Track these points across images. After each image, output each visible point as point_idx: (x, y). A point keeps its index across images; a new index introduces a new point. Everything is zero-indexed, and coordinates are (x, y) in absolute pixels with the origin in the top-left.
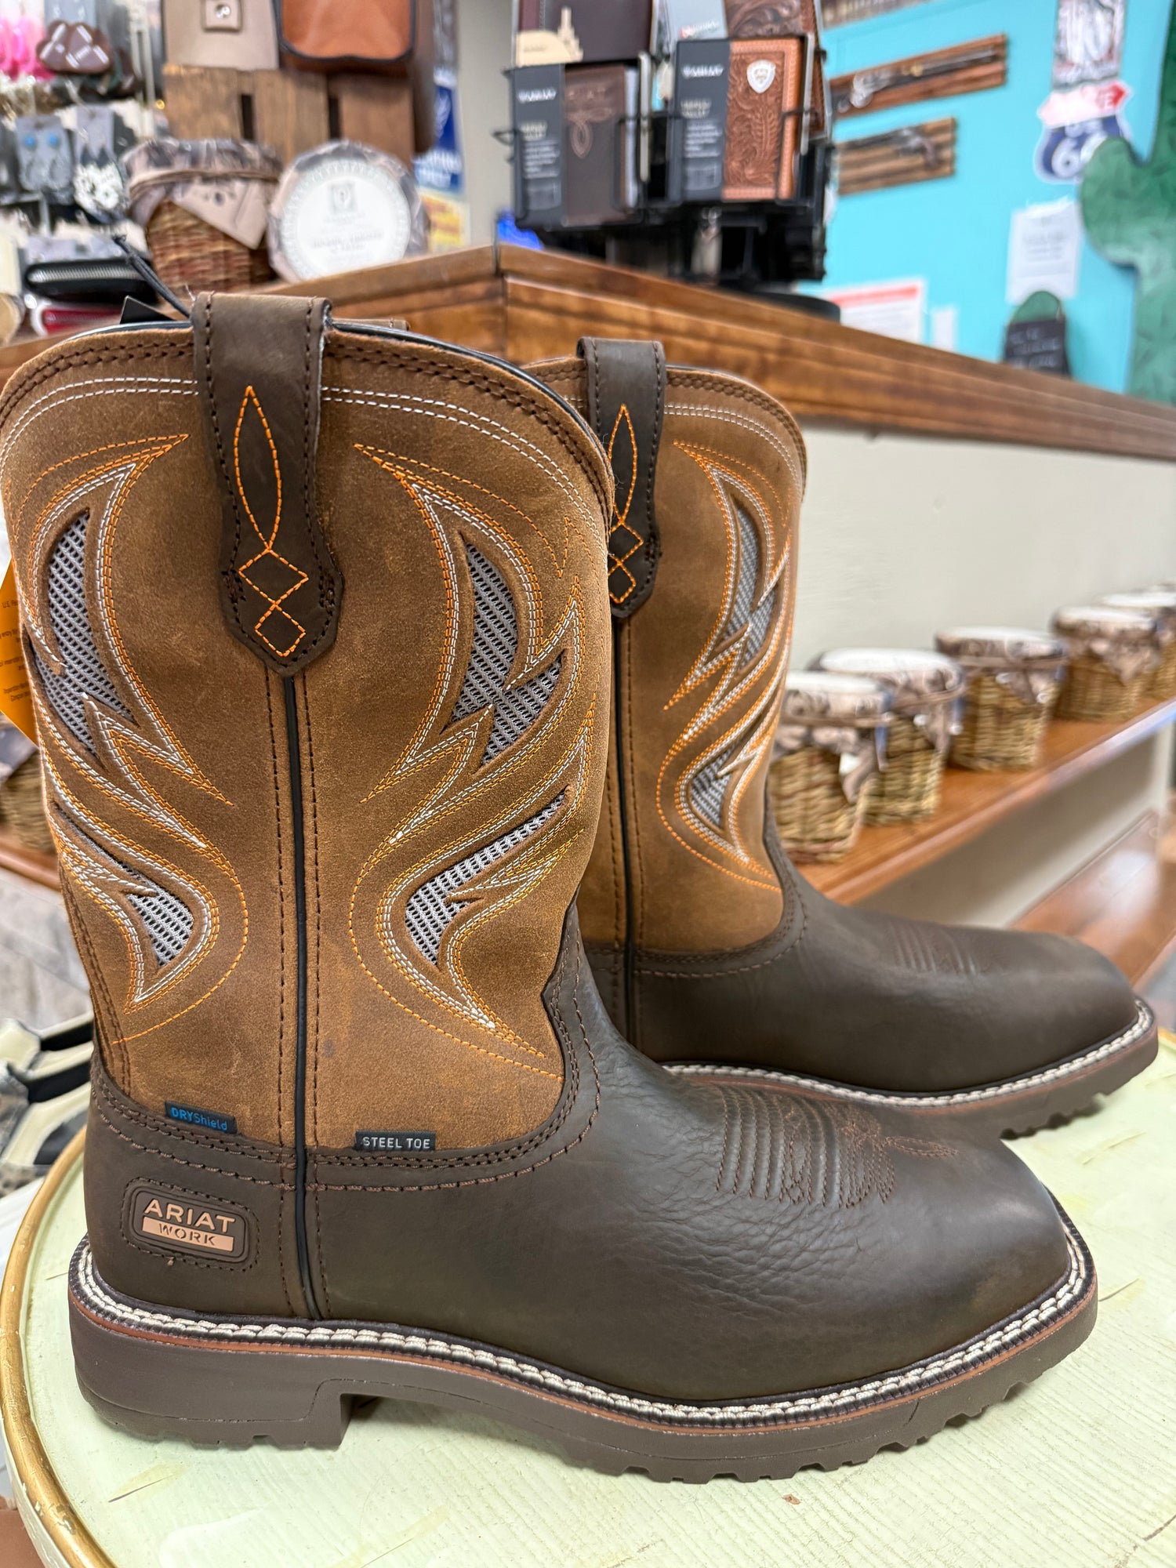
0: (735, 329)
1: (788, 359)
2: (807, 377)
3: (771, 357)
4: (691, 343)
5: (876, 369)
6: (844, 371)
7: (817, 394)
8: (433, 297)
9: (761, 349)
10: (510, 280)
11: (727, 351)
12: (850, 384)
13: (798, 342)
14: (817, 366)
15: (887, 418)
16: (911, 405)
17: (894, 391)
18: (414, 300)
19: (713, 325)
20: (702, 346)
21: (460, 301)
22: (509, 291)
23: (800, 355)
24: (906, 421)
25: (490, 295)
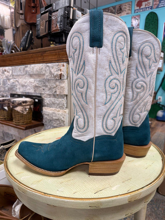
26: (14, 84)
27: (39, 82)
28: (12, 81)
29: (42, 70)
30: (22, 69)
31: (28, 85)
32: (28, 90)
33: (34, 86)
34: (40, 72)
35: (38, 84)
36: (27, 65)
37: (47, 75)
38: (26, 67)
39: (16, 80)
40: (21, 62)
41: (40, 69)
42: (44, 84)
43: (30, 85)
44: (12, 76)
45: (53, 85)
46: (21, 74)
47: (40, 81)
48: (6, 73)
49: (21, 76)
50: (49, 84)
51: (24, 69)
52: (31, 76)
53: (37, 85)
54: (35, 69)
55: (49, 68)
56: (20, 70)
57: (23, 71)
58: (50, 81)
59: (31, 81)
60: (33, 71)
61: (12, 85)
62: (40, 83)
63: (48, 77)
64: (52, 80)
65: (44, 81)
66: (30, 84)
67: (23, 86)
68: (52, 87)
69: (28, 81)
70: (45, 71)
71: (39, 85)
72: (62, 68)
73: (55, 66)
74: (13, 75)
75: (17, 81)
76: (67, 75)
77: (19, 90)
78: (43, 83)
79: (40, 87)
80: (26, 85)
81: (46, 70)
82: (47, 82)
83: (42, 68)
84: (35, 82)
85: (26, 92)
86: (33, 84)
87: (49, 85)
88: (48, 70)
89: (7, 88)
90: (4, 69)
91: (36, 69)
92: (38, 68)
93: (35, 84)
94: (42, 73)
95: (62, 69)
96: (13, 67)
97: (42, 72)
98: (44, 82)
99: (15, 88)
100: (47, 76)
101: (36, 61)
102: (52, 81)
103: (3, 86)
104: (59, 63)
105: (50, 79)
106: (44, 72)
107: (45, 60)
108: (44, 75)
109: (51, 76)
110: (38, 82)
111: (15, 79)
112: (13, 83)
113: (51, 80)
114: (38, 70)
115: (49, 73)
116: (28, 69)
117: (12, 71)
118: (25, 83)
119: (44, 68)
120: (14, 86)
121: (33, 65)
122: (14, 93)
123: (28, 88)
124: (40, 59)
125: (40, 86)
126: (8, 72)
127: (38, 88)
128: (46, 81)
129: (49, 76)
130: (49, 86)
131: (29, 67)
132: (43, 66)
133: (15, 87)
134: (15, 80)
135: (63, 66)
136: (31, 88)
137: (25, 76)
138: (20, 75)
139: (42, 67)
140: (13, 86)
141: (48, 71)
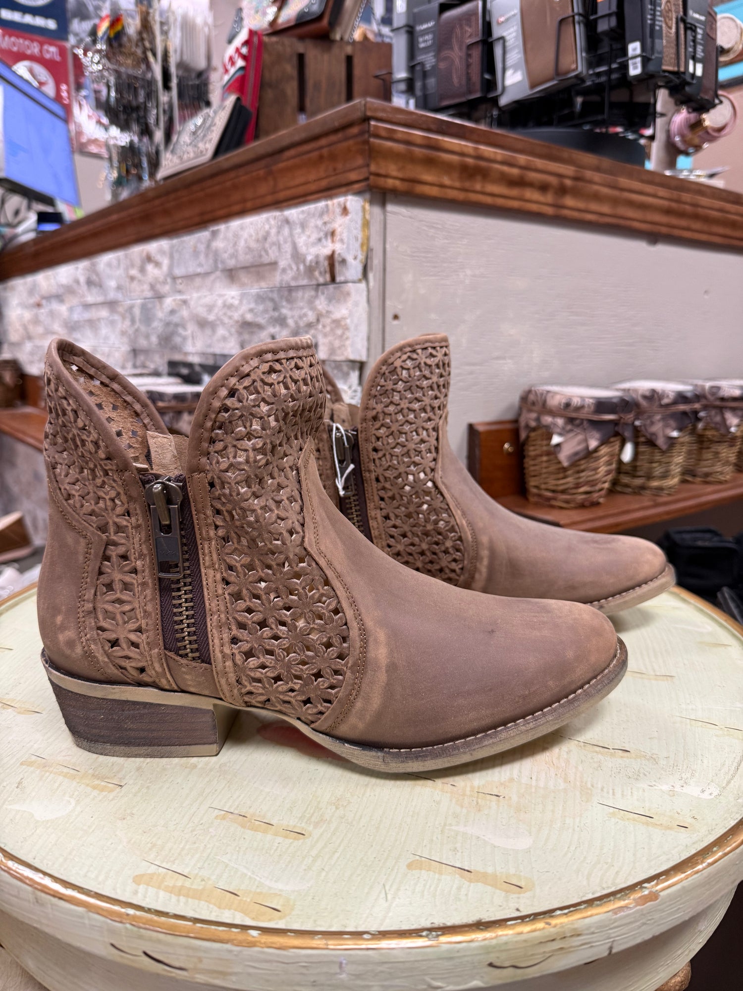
0: (539, 163)
1: (580, 184)
2: (597, 197)
3: (568, 182)
4: (505, 169)
5: (655, 196)
6: (626, 195)
7: (605, 209)
8: (333, 138)
9: (560, 176)
10: (373, 123)
11: (533, 176)
12: (631, 204)
13: (589, 174)
14: (605, 190)
15: (664, 230)
16: (683, 223)
17: (668, 212)
18: (323, 142)
19: (522, 159)
20: (515, 171)
21: (347, 139)
22: (372, 129)
23: (591, 182)
24: (676, 232)
25: (362, 133)
26: (175, 319)
27: (256, 302)
28: (169, 302)
29: (267, 245)
30: (202, 247)
31: (219, 319)
32: (222, 345)
33: (237, 322)
34: (260, 256)
35: (251, 310)
36: (215, 228)
37: (282, 264)
38: (214, 234)
39: (184, 297)
40: (202, 214)
41: (258, 241)
42: (276, 314)
43: (226, 320)
44: (169, 280)
45: (305, 315)
46: (199, 270)
47: (260, 298)
48: (150, 268)
49: (198, 281)
50: (291, 309)
51: (208, 246)
52: (231, 274)
53: (249, 317)
54: (242, 243)
55: (291, 229)
56: (196, 253)
57: (207, 255)
58: (294, 294)
59: (230, 301)
60: (237, 251)
61: (168, 324)
62: (261, 308)
63: (288, 277)
64: (303, 287)
65: (275, 296)
66: (225, 314)
67: (203, 324)
68: (302, 324)
69: (220, 302)
70: (275, 248)
71: (256, 315)
72: (339, 223)
73: (314, 215)
74: (174, 279)
75: (185, 302)
76: (361, 256)
77: (194, 345)
78: (270, 305)
79: (260, 327)
80: (211, 318)
81: (281, 239)
82: (284, 303)
83: (268, 233)
84: (245, 302)
85: (215, 355)
86: (236, 316)
87: (293, 317)
88: (285, 242)
89: (154, 339)
90: (144, 254)
91: (246, 241)
92: (251, 236)
93: (241, 312)
94: (266, 259)
95: (339, 230)
96: (175, 241)
97: (267, 254)
98: (272, 300)
99: (180, 335)
100: (284, 270)
101: (249, 205)
102: (300, 294)
103: (143, 328)
104: (329, 203)
105: (293, 284)
106: (273, 254)
107: (282, 195)
108: (274, 264)
109: (298, 269)
110: (252, 305)
111: (180, 292)
112: (173, 312)
113: (298, 287)
114: (253, 245)
115: (289, 256)
116: (219, 244)
117: (171, 257)
118: (210, 308)
119: (273, 231)
120: (177, 325)
121: (235, 224)
122: (177, 357)
123: (221, 331)
124: (263, 189)
125: (261, 320)
126: (158, 264)
127: (252, 333)
128: (281, 297)
129: (291, 269)
130: (291, 322)
131: (221, 236)
132: (272, 222)
133: (181, 331)
134: (179, 297)
135: (345, 211)
136: (231, 334)
137: (212, 277)
138: (198, 275)
139: (267, 227)
140: (171, 328)
141: (288, 248)
